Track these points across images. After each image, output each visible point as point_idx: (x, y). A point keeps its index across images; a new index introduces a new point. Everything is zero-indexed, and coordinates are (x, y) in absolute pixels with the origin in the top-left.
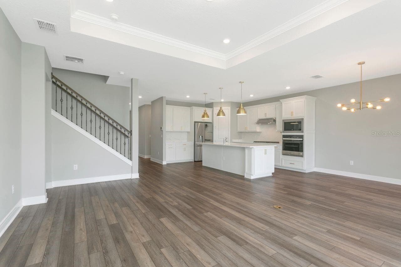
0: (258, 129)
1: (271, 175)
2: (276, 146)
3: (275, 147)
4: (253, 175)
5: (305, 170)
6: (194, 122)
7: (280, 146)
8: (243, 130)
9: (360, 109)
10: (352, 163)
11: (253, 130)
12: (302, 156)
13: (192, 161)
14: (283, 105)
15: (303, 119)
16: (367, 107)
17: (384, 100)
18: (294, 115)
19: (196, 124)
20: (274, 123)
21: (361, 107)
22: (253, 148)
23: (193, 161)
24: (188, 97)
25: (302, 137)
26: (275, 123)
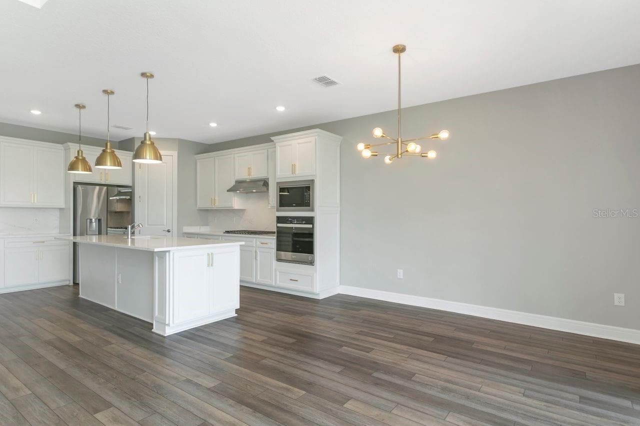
0: (237, 202)
1: (234, 314)
2: (243, 243)
3: (241, 245)
4: (168, 325)
5: (318, 294)
6: (74, 183)
7: (272, 241)
8: (207, 205)
9: (398, 157)
10: (400, 273)
11: (227, 205)
12: (311, 263)
13: (67, 283)
14: (278, 148)
15: (313, 181)
16: (407, 151)
17: (439, 136)
18: (297, 172)
19: (80, 188)
20: (266, 189)
21: (400, 152)
22: (169, 251)
23: (72, 284)
24: (36, 112)
25: (310, 220)
26: (268, 189)
